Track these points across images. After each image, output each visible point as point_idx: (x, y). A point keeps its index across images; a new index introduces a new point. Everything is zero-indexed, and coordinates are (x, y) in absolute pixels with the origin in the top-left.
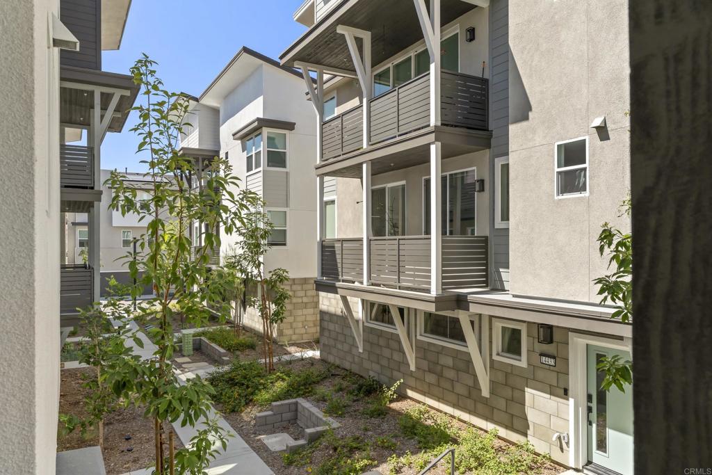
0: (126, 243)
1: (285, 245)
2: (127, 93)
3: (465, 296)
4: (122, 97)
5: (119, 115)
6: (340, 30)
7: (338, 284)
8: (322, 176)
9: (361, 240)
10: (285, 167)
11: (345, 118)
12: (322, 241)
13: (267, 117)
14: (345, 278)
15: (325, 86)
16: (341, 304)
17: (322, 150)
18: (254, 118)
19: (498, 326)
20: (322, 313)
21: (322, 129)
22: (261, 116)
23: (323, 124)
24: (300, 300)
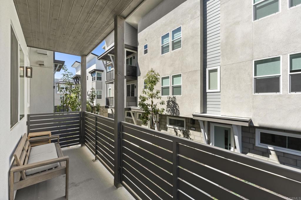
0: (61, 98)
1: (101, 98)
2: (61, 64)
3: (131, 108)
4: (60, 65)
5: (59, 68)
6: (108, 55)
7: (109, 106)
8: (106, 84)
9: (113, 97)
10: (101, 80)
11: (111, 72)
12: (106, 98)
13: (97, 69)
14: (111, 105)
15: (107, 64)
16: (111, 111)
17: (107, 78)
18: (93, 69)
19: (138, 113)
20: (108, 114)
21: (107, 74)
22: (95, 69)
23: (107, 73)
24: (105, 111)
